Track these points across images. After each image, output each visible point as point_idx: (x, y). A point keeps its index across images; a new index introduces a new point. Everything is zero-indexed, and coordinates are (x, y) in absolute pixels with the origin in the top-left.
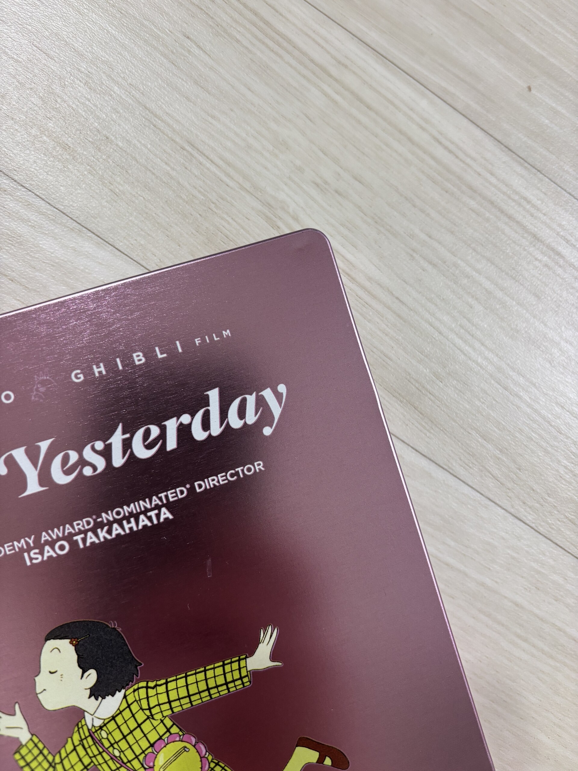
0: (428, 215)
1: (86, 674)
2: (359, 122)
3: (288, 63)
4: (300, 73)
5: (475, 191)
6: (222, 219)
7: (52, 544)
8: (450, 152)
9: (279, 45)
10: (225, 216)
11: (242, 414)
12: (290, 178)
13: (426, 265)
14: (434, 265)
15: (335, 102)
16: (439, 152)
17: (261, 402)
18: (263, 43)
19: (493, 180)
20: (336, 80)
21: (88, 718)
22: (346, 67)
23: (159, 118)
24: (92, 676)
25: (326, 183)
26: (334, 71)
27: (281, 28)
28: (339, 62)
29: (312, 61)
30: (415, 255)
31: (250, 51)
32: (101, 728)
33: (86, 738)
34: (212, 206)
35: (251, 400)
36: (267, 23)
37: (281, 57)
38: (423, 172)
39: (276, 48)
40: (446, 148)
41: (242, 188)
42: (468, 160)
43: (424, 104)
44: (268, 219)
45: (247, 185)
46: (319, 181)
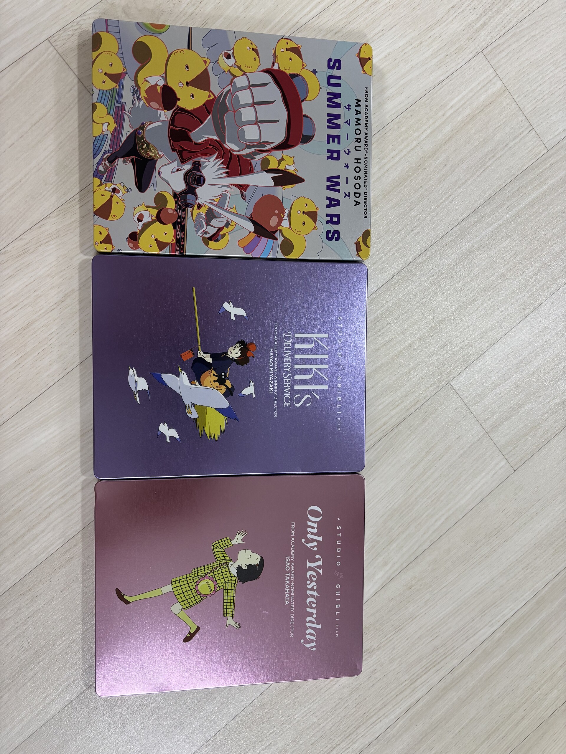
0: (353, 709)
1: (246, 566)
2: (393, 691)
3: (419, 670)
4: (415, 673)
5: (357, 729)
6: (372, 634)
7: (290, 566)
8: (373, 723)
9: (426, 668)
10: (373, 635)
11: (311, 634)
12: (380, 661)
13: (336, 703)
14: (335, 706)
15: (402, 684)
16: (374, 719)
17: (312, 641)
18: (428, 663)
19: (359, 736)
20: (409, 686)
21: (232, 563)
22: (413, 691)
23: (412, 621)
24: (245, 568)
25: (375, 673)
26: (412, 686)
27: (432, 671)
28: (415, 689)
29: (418, 679)
30: (341, 700)
31: (427, 657)
32: (228, 566)
33: (226, 561)
34: (377, 632)
35: (314, 638)
36: (435, 666)
37: (422, 668)
38: (369, 710)
39: (426, 667)
40: (375, 721)
41: (381, 643)
42: (369, 729)
43: (393, 716)
44: (368, 650)
45: (381, 645)
46: (376, 671)
